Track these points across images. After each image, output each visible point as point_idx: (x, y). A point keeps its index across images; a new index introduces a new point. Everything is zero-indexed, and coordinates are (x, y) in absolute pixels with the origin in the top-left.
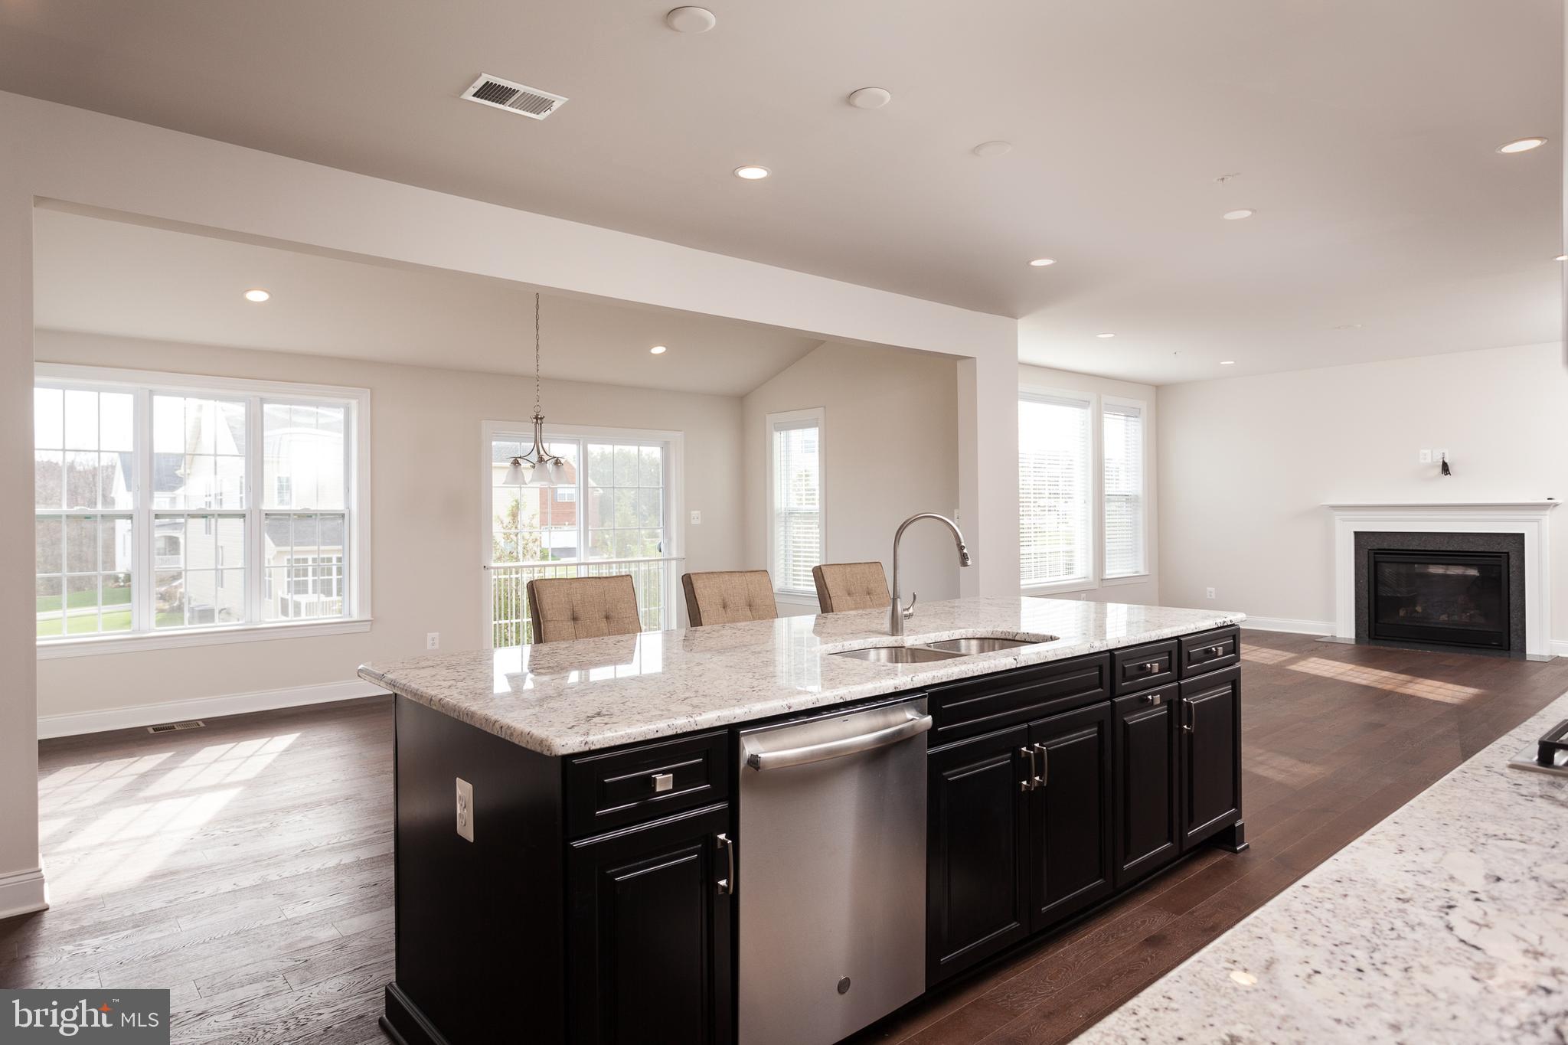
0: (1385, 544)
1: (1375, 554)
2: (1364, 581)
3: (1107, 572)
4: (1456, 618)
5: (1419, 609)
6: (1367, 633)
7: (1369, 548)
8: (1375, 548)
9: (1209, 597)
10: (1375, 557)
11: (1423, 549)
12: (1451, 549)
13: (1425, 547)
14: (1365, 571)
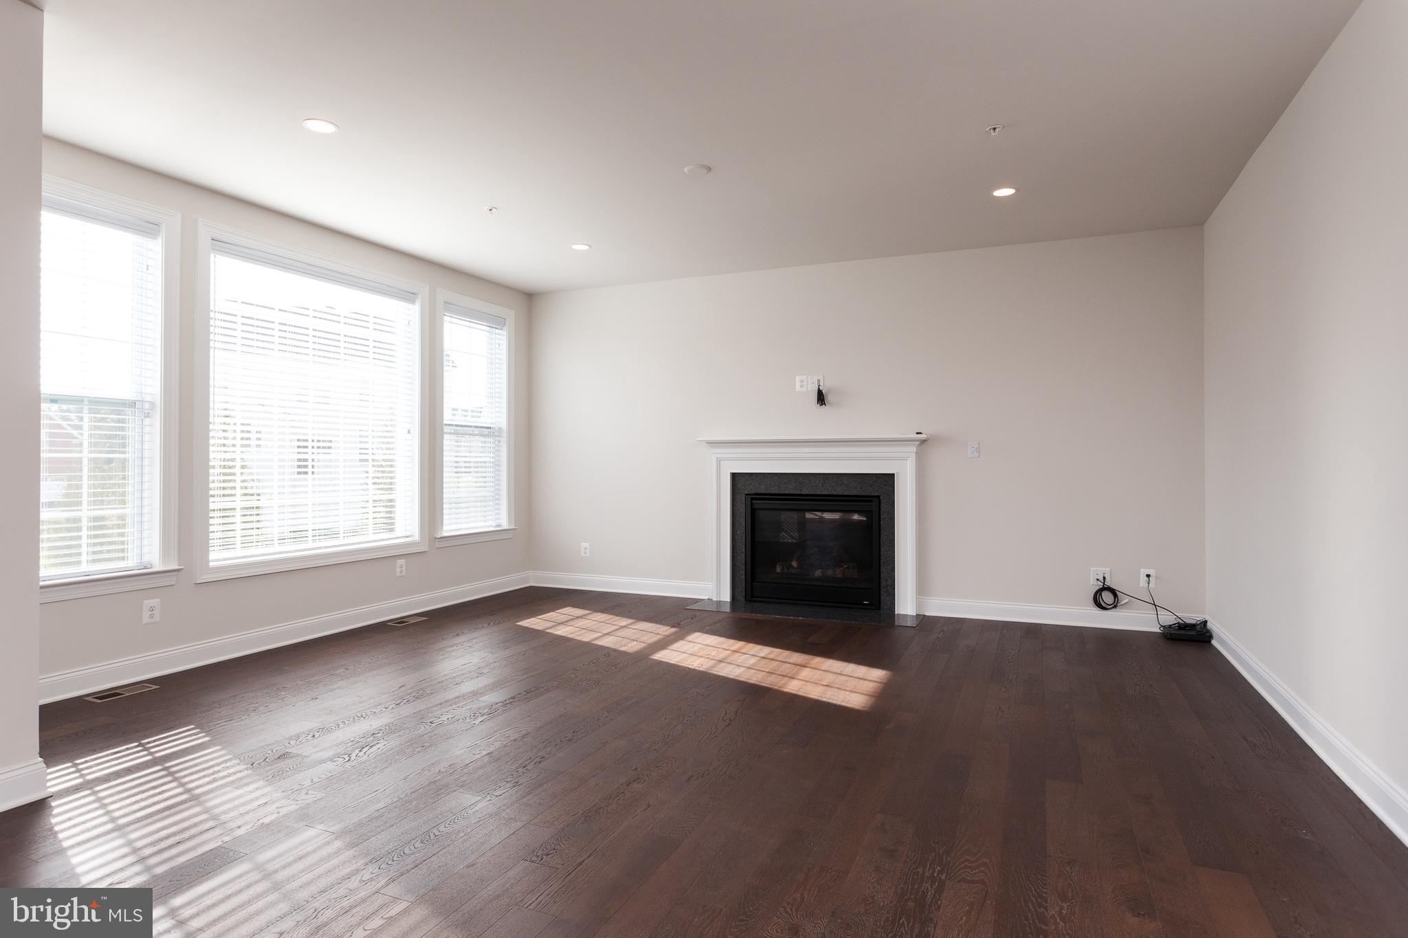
0: (762, 487)
1: (752, 499)
2: (741, 532)
3: (445, 528)
4: (830, 573)
5: (794, 564)
6: (744, 594)
7: (746, 493)
8: (753, 492)
9: (583, 554)
10: (752, 503)
11: (799, 493)
12: (826, 493)
13: (801, 491)
14: (742, 520)
